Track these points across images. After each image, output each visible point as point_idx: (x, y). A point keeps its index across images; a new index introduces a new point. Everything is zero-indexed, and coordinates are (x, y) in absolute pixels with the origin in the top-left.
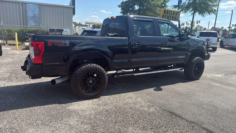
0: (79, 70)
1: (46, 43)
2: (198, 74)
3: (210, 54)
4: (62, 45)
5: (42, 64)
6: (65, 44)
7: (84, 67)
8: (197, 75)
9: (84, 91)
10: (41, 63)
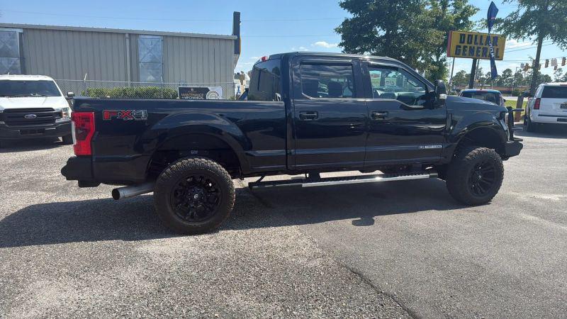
0: (168, 170)
1: (99, 115)
2: (484, 191)
3: (522, 140)
4: (132, 119)
5: (91, 157)
6: (140, 116)
7: (179, 164)
8: (482, 193)
9: (179, 217)
10: (90, 154)
